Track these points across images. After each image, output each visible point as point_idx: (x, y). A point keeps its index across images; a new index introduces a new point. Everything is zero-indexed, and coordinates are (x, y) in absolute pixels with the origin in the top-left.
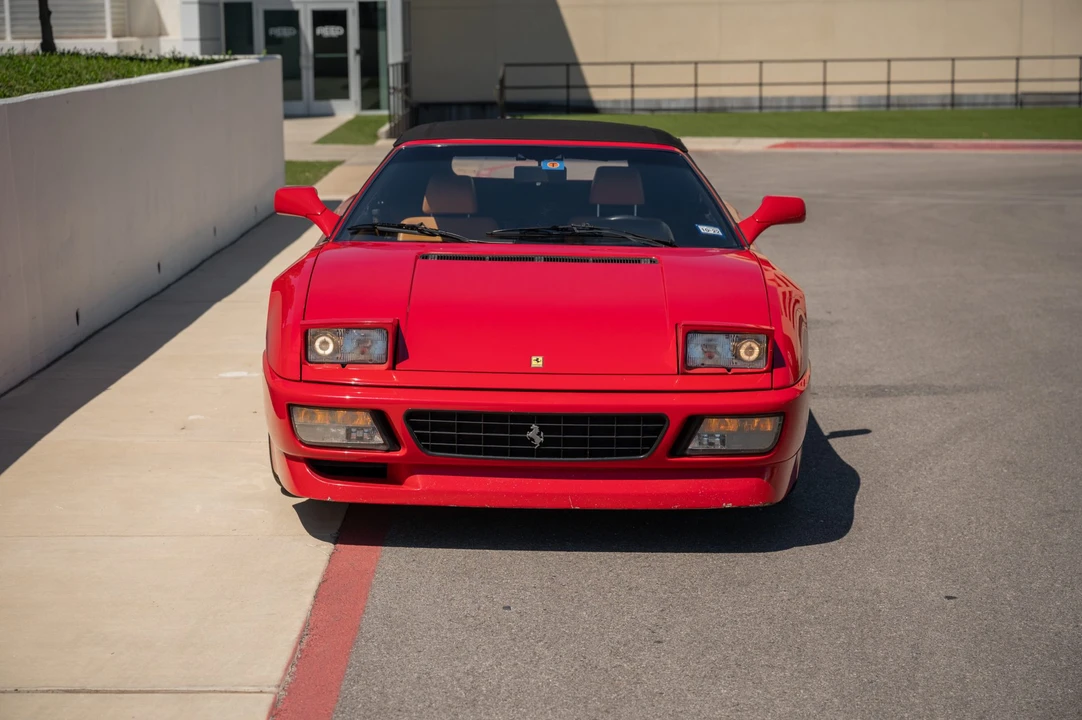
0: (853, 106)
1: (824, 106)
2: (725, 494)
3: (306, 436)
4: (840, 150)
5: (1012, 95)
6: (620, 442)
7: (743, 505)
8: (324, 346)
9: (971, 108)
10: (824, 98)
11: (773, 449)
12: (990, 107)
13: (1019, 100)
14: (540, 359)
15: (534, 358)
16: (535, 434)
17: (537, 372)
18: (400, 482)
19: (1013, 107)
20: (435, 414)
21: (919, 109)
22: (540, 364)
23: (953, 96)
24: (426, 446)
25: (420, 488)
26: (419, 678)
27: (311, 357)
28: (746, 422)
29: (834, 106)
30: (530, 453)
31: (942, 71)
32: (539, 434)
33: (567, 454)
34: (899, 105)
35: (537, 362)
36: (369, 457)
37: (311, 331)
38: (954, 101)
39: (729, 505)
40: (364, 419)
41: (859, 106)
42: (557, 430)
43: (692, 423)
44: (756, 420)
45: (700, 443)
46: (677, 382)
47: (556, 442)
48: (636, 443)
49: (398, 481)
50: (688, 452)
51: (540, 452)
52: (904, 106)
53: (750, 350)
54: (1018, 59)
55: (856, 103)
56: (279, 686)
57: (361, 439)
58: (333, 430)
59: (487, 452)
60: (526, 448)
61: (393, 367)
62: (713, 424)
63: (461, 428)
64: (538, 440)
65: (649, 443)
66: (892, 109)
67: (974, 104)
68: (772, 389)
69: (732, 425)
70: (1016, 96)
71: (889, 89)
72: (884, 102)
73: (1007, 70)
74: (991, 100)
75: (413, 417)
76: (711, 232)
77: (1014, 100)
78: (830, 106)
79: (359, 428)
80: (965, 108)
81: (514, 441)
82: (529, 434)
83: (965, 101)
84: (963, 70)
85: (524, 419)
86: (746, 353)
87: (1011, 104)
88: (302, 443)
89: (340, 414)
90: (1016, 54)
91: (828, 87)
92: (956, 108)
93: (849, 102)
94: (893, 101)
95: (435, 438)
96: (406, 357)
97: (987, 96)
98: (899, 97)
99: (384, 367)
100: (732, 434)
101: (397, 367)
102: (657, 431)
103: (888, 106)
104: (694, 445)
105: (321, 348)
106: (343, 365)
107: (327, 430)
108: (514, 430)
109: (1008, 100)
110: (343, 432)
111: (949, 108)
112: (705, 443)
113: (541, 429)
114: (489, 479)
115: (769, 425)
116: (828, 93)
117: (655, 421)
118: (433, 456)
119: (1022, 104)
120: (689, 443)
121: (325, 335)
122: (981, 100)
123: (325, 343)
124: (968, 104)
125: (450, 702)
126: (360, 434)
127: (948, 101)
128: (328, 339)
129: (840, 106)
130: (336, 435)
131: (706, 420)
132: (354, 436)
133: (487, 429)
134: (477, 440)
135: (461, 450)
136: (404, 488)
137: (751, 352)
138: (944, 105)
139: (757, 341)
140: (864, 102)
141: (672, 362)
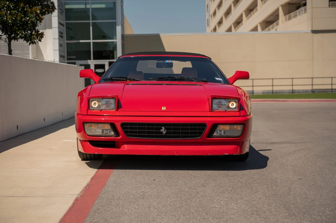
0: (262, 93)
1: (253, 93)
2: (226, 150)
3: (88, 133)
4: (259, 102)
5: (311, 90)
6: (191, 133)
7: (231, 154)
8: (95, 104)
9: (298, 93)
10: (253, 91)
11: (241, 136)
12: (304, 93)
13: (313, 91)
14: (165, 107)
15: (163, 107)
16: (163, 130)
17: (164, 111)
18: (119, 148)
19: (311, 93)
20: (131, 124)
21: (282, 94)
22: (165, 109)
23: (293, 90)
24: (128, 135)
25: (126, 149)
26: (125, 193)
27: (91, 108)
28: (232, 126)
29: (256, 93)
30: (162, 137)
31: (289, 82)
32: (165, 130)
33: (174, 137)
34: (276, 93)
35: (164, 108)
36: (109, 139)
37: (91, 100)
38: (293, 92)
39: (227, 154)
40: (108, 127)
41: (264, 93)
42: (170, 129)
43: (214, 127)
44: (235, 126)
45: (217, 133)
46: (209, 114)
47: (170, 133)
48: (196, 133)
49: (119, 147)
50: (213, 136)
51: (165, 137)
52: (278, 93)
53: (233, 104)
54: (312, 78)
55: (263, 92)
56: (78, 195)
57: (107, 133)
58: (97, 130)
59: (148, 136)
60: (160, 135)
61: (117, 110)
62: (221, 127)
63: (139, 128)
64: (164, 132)
65: (201, 133)
66: (274, 94)
67: (299, 92)
68: (240, 116)
69: (227, 127)
70: (312, 90)
71: (273, 88)
72: (272, 92)
73: (309, 82)
74: (304, 91)
75: (123, 125)
76: (220, 80)
77: (311, 91)
78: (255, 93)
79: (106, 130)
80: (296, 93)
81: (156, 133)
82: (161, 130)
83: (296, 91)
84: (295, 82)
85: (160, 125)
86: (231, 105)
87: (311, 92)
88: (87, 135)
89: (100, 125)
90: (312, 77)
91: (254, 87)
92: (294, 93)
93: (261, 92)
94: (274, 92)
95: (131, 132)
96: (121, 107)
97: (303, 90)
98: (276, 91)
99: (114, 110)
100: (227, 130)
101: (119, 110)
102: (203, 129)
103: (273, 93)
104: (215, 134)
105: (94, 105)
106: (101, 110)
107: (95, 130)
108: (156, 129)
109: (310, 91)
110: (101, 131)
111: (291, 94)
112: (219, 133)
113: (165, 128)
114: (148, 146)
115: (239, 128)
116: (254, 90)
117: (202, 126)
118: (130, 138)
119: (314, 92)
120: (213, 134)
121: (95, 100)
122: (302, 91)
123: (95, 103)
124: (297, 92)
125: (135, 197)
126: (106, 132)
127: (291, 91)
128: (96, 102)
129: (258, 93)
130: (99, 132)
131: (219, 126)
132: (104, 133)
133: (148, 129)
134: (144, 132)
135: (139, 136)
136: (121, 149)
137: (233, 105)
138: (290, 93)
139: (235, 102)
140: (265, 92)
141: (207, 108)
